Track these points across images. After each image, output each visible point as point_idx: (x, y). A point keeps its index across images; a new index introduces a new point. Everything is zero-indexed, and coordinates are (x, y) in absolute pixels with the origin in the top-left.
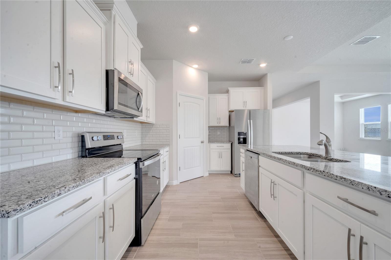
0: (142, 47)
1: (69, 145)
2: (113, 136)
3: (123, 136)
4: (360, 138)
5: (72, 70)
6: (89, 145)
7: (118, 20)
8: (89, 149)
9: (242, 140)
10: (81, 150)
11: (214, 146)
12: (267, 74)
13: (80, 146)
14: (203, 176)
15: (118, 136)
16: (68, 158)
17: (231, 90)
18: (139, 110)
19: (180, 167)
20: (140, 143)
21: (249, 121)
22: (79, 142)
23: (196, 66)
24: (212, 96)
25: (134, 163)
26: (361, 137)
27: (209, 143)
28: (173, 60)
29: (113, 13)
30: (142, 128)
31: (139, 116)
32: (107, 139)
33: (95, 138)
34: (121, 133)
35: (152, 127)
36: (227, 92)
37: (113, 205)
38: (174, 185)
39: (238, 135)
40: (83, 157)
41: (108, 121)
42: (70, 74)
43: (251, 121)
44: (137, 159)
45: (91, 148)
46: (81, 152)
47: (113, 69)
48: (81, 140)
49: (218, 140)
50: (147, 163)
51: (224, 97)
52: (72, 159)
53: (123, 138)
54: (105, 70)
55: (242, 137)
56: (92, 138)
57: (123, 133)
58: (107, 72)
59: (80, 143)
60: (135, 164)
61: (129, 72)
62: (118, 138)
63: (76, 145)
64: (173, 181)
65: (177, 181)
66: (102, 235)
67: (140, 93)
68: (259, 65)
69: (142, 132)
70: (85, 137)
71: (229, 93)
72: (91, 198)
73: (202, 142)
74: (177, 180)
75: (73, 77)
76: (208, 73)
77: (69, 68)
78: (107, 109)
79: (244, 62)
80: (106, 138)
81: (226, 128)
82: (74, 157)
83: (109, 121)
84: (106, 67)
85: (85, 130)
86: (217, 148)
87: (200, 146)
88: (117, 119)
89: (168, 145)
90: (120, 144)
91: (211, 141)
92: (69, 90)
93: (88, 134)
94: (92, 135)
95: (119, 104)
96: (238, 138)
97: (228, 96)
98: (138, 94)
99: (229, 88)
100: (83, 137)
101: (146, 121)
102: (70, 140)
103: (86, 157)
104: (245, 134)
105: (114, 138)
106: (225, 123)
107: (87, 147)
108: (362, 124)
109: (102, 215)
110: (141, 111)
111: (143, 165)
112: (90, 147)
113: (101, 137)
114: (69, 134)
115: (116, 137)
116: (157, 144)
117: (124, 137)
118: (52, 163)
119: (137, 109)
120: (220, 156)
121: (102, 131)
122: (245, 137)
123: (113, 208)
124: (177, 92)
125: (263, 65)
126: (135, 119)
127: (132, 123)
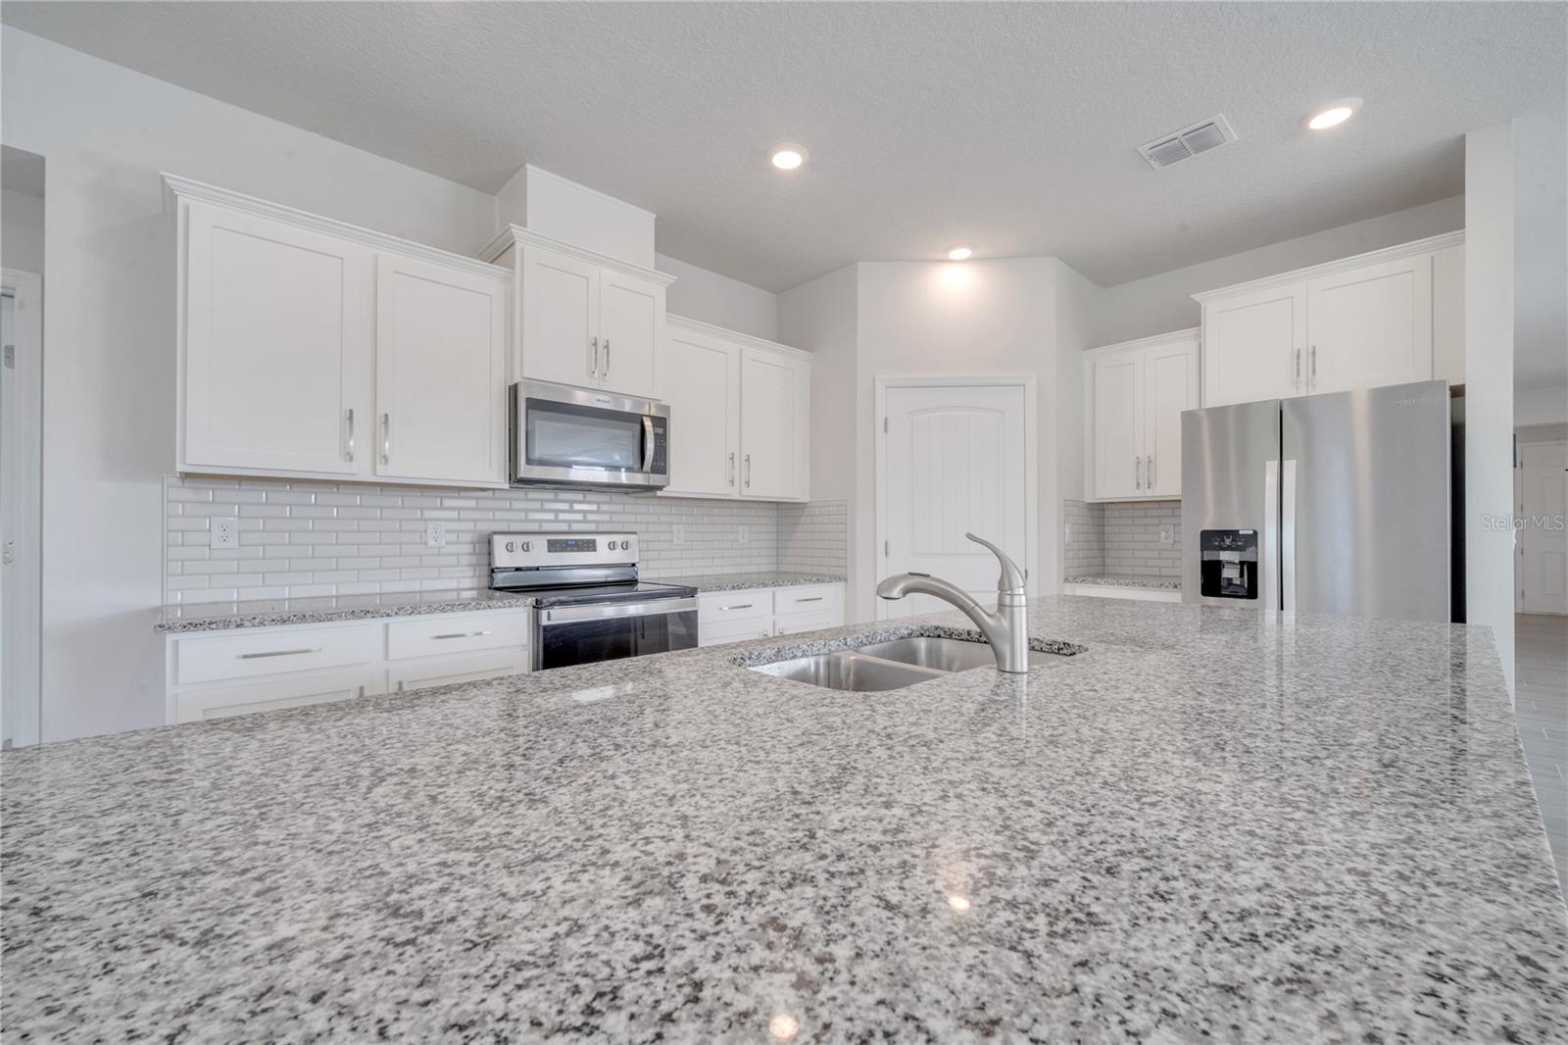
1: (464, 560)
2: (592, 542)
9: (1228, 573)
15: (611, 544)
17: (1215, 302)
18: (647, 469)
21: (1272, 466)
23: (962, 253)
28: (859, 264)
29: (519, 245)
30: (777, 517)
31: (656, 486)
32: (564, 550)
39: (1204, 549)
42: (383, 423)
43: (1290, 466)
47: (518, 381)
51: (1176, 346)
54: (505, 389)
55: (1225, 556)
61: (593, 373)
62: (611, 549)
67: (645, 419)
71: (1199, 324)
78: (514, 478)
79: (1170, 153)
80: (557, 546)
84: (507, 381)
89: (843, 578)
92: (382, 454)
93: (495, 536)
94: (508, 539)
96: (1205, 565)
97: (1198, 336)
98: (642, 423)
102: (465, 549)
104: (1249, 541)
105: (595, 546)
114: (464, 537)
115: (601, 546)
122: (1248, 556)
124: (874, 380)
125: (1330, 118)
126: (659, 493)
127: (656, 502)
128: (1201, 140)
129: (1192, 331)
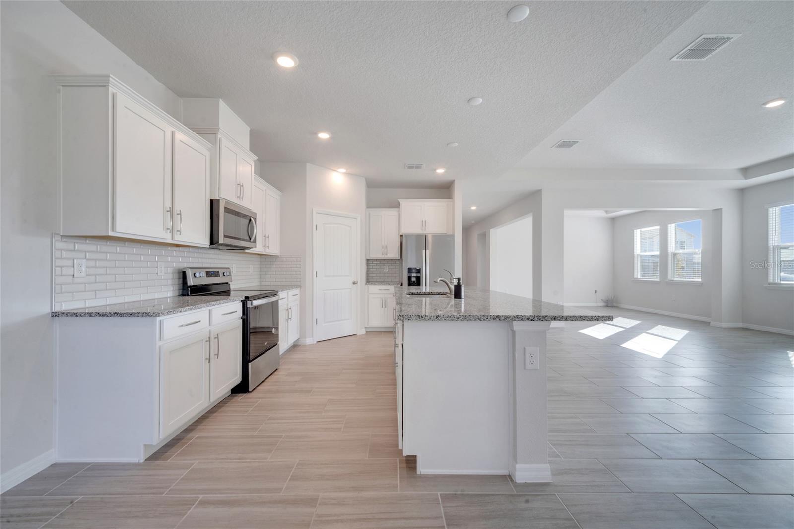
0: (256, 158)
1: (170, 282)
2: (218, 272)
3: (231, 273)
4: (635, 279)
5: (180, 211)
6: (191, 282)
7: (225, 142)
8: (190, 287)
9: (414, 279)
10: (181, 288)
11: (375, 289)
12: (454, 181)
13: (180, 283)
14: (356, 335)
15: (224, 273)
16: (169, 296)
17: (404, 203)
18: (251, 240)
19: (316, 319)
20: (258, 284)
21: (424, 251)
22: (179, 279)
23: (343, 170)
24: (373, 212)
25: (242, 301)
26: (635, 277)
27: (366, 284)
28: (307, 164)
29: (219, 136)
30: (260, 261)
31: (252, 248)
32: (211, 276)
33: (197, 275)
34: (229, 268)
35: (276, 261)
36: (398, 206)
37: (218, 335)
38: (307, 344)
39: (408, 273)
40: (183, 295)
41: (211, 254)
42: (178, 214)
43: (427, 251)
44: (244, 297)
45: (193, 286)
46: (182, 290)
47: (218, 198)
48: (182, 277)
49: (385, 280)
50: (256, 303)
51: (393, 213)
52: (173, 297)
53: (230, 275)
54: (209, 201)
55: (414, 275)
56: (194, 274)
57: (231, 269)
58: (212, 201)
59: (181, 281)
60: (241, 303)
61: (238, 197)
62: (224, 276)
63: (176, 282)
64: (306, 338)
65: (311, 339)
66: (208, 357)
67: (252, 219)
68: (435, 170)
69: (260, 268)
70: (187, 273)
71: (399, 208)
72: (200, 321)
73: (354, 283)
74: (312, 337)
75: (181, 216)
76: (364, 179)
77: (177, 209)
78: (212, 243)
79: (411, 167)
80: (209, 274)
81: (398, 262)
82: (174, 295)
83: (213, 254)
84: (210, 197)
85: (185, 265)
86: (380, 292)
87: (350, 289)
88: (223, 250)
89: (300, 287)
90: (227, 283)
91: (369, 281)
92: (177, 230)
93: (190, 270)
94: (194, 271)
95: (225, 236)
96: (409, 277)
97: (399, 211)
98: (250, 220)
99: (400, 200)
100: (184, 273)
101: (264, 253)
102: (170, 276)
103: (188, 295)
104: (419, 271)
105: (219, 275)
106: (394, 253)
107: (189, 285)
108: (637, 256)
109: (208, 339)
110: (255, 241)
111: (252, 304)
112: (192, 284)
113: (204, 274)
114: (170, 270)
115: (221, 274)
116: (282, 284)
117: (232, 275)
118: (155, 299)
119: (249, 239)
120: (384, 304)
121: (204, 266)
122: (419, 275)
123: (218, 338)
124: (312, 210)
125: (440, 171)
126: (246, 251)
127: (244, 255)
128: (418, 167)
129: (397, 209)
